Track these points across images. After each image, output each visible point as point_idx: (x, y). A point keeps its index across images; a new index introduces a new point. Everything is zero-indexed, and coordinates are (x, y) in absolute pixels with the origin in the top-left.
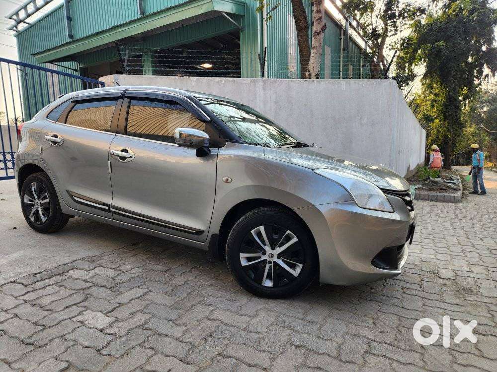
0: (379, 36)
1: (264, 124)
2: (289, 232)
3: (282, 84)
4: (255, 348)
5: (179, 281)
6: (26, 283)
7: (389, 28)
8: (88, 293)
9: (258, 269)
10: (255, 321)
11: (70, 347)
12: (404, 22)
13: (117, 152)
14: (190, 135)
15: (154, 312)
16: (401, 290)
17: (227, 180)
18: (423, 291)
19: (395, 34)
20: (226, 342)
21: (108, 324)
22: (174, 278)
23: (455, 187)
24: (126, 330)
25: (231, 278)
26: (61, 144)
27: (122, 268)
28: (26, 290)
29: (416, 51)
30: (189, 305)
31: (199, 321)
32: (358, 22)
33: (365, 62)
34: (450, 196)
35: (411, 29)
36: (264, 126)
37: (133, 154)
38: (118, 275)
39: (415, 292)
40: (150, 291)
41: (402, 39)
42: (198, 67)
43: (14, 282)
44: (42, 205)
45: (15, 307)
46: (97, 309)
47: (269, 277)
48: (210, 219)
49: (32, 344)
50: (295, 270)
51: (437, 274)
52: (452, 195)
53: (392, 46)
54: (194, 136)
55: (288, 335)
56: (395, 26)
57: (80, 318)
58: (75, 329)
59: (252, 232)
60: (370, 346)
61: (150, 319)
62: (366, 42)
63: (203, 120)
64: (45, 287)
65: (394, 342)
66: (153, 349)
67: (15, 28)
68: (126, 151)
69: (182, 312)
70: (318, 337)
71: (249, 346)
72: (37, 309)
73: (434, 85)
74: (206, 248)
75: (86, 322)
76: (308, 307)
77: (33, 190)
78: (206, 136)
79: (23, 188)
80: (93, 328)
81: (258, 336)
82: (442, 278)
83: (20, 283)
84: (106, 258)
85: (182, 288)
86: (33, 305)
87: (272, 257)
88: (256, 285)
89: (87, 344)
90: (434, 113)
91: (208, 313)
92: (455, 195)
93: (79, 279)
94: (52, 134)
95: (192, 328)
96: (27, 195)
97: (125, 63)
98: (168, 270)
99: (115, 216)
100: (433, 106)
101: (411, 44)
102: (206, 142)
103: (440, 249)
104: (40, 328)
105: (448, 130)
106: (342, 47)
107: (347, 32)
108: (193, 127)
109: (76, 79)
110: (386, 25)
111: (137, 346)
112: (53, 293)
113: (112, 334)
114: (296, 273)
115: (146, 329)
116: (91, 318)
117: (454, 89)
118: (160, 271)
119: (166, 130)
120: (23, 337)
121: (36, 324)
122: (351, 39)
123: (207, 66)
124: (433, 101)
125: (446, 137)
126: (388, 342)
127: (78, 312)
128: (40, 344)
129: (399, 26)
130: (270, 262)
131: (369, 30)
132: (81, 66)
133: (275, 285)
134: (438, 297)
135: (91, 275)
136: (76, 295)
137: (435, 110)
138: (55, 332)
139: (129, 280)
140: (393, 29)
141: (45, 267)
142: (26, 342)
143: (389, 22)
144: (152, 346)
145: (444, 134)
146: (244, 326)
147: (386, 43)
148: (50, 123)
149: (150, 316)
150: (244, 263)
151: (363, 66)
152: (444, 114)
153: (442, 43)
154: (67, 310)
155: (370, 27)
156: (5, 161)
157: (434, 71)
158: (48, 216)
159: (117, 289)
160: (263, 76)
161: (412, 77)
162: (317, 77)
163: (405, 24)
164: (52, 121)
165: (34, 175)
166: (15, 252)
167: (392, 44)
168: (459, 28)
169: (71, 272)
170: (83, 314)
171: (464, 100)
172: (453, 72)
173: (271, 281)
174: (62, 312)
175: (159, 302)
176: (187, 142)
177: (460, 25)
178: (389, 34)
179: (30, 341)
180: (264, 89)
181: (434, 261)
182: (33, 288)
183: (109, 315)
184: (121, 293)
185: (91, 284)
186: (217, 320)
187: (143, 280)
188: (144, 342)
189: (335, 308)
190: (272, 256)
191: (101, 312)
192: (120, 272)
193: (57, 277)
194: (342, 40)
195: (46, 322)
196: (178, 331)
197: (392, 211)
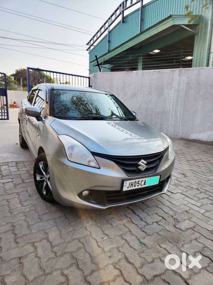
59: (40, 164)
67: (89, 49)
88: (41, 191)
130: (46, 182)
132: (111, 66)
133: (46, 194)
150: (38, 179)
160: (208, 65)
197: (98, 167)
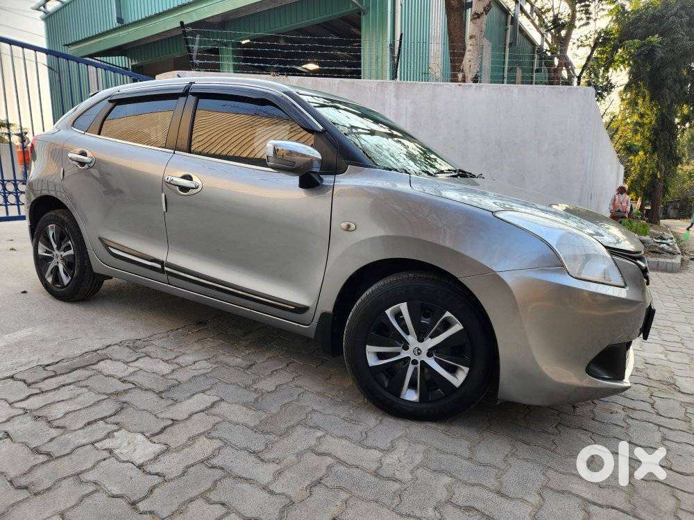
0: (563, 26)
1: (399, 139)
2: (448, 314)
3: (423, 90)
4: (394, 510)
5: (268, 384)
6: (29, 380)
7: (578, 15)
8: (124, 399)
9: (394, 372)
10: (391, 459)
11: (87, 495)
12: (601, 7)
13: (175, 179)
14: (290, 153)
15: (226, 436)
16: (623, 412)
17: (349, 226)
18: (658, 414)
19: (587, 24)
20: (344, 496)
21: (152, 456)
22: (259, 379)
23: (671, 249)
24: (181, 467)
25: (349, 382)
26: (91, 165)
27: (180, 360)
28: (28, 392)
29: (615, 49)
30: (283, 426)
31: (300, 455)
32: (532, 6)
33: (540, 65)
34: (667, 263)
35: (610, 18)
36: (400, 142)
37: (200, 183)
38: (173, 371)
39: (645, 416)
40: (222, 400)
41: (596, 31)
42: (299, 68)
43: (12, 377)
44: (63, 259)
45: (8, 420)
46: (136, 428)
47: (412, 385)
48: (318, 289)
49: (26, 488)
50: (455, 376)
51: (673, 386)
52: (669, 261)
53: (582, 42)
54: (298, 154)
55: (449, 488)
56: (587, 12)
57: (108, 443)
58: (99, 462)
59: (388, 312)
60: (588, 513)
61: (219, 449)
62: (542, 35)
63: (311, 131)
64: (58, 388)
65: (627, 507)
66: (223, 504)
67: (42, 8)
68: (189, 178)
69: (271, 437)
70: (498, 493)
71: (383, 505)
72: (42, 424)
73: (640, 101)
74: (312, 335)
75: (116, 452)
76: (475, 436)
77: (51, 236)
78: (317, 155)
79: (37, 233)
80: (128, 461)
81: (397, 486)
82: (684, 393)
83: (20, 380)
84: (156, 343)
85: (273, 395)
86: (37, 418)
87: (419, 354)
88: (391, 397)
89: (116, 491)
90: (638, 140)
91: (313, 442)
92: (673, 260)
93: (113, 376)
94: (79, 150)
95: (288, 467)
96: (42, 242)
97: (195, 54)
98: (250, 366)
99: (172, 279)
100: (635, 132)
101: (609, 39)
102: (316, 164)
103: (669, 344)
104: (42, 458)
105: (658, 166)
106: (508, 41)
107: (517, 20)
108: (297, 141)
109: (123, 75)
110: (574, 11)
111: (197, 498)
112: (71, 399)
113: (157, 474)
114: (458, 380)
115: (213, 467)
116: (125, 444)
117: (670, 107)
118: (237, 367)
119: (252, 149)
120: (12, 474)
121: (36, 451)
122: (522, 31)
123: (312, 66)
124: (637, 123)
125: (654, 176)
126: (617, 505)
127: (105, 433)
128: (40, 489)
129: (593, 12)
130: (415, 362)
131: (549, 17)
132: (134, 63)
133: (422, 398)
134: (684, 426)
135: (131, 370)
136: (104, 402)
137: (639, 137)
138: (66, 467)
139: (190, 380)
140: (584, 16)
141: (62, 354)
142: (17, 483)
143: (578, 5)
144: (223, 499)
145: (651, 172)
146: (374, 466)
147: (572, 36)
148: (76, 134)
149: (221, 444)
150: (372, 361)
151: (537, 71)
152: (653, 143)
153: (655, 39)
154: (89, 428)
155: (551, 14)
156: (17, 193)
157: (641, 80)
158: (72, 277)
159: (171, 395)
161: (609, 87)
162: (475, 80)
163: (603, 10)
164: (80, 131)
165: (52, 213)
166: (20, 329)
167: (581, 38)
168: (680, 16)
169: (102, 363)
170: (114, 437)
171: (683, 123)
172: (669, 82)
173: (416, 392)
174: (80, 432)
175: (235, 419)
176: (285, 164)
177: (683, 13)
178: (577, 24)
179: (23, 481)
180: (397, 96)
181: (665, 363)
182: (40, 389)
183: (155, 439)
184: (176, 401)
185: (131, 386)
186: (329, 455)
187: (211, 381)
188: (209, 490)
189: (520, 440)
190: (419, 352)
191: (143, 433)
192: (176, 366)
193: (78, 371)
194: (509, 32)
195: (53, 448)
196: (264, 473)
197: (623, 284)
